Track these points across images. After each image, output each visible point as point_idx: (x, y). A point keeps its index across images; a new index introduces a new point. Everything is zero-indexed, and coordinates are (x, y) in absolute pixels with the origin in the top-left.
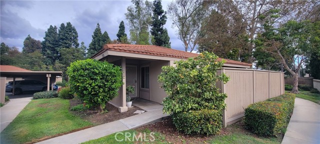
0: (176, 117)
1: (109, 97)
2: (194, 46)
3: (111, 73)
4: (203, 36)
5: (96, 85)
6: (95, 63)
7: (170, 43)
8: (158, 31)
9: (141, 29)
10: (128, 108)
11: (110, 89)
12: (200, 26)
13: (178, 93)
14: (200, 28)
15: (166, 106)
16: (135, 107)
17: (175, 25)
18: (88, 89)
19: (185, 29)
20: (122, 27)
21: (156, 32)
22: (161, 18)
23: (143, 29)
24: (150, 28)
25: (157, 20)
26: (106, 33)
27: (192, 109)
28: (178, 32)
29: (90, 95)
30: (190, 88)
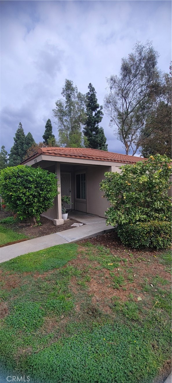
0: (121, 229)
1: (44, 208)
2: (137, 148)
3: (46, 180)
4: (149, 135)
5: (31, 195)
6: (28, 170)
7: (107, 145)
8: (92, 130)
9: (72, 129)
10: (64, 221)
11: (46, 199)
12: (145, 123)
13: (123, 202)
14: (144, 126)
15: (111, 217)
16: (71, 219)
17: (113, 122)
18: (21, 199)
19: (126, 128)
20: (49, 127)
21: (90, 132)
22: (96, 114)
23: (74, 128)
24: (82, 127)
25: (90, 117)
26: (29, 134)
27: (139, 221)
28: (117, 131)
29: (24, 206)
30: (138, 196)
